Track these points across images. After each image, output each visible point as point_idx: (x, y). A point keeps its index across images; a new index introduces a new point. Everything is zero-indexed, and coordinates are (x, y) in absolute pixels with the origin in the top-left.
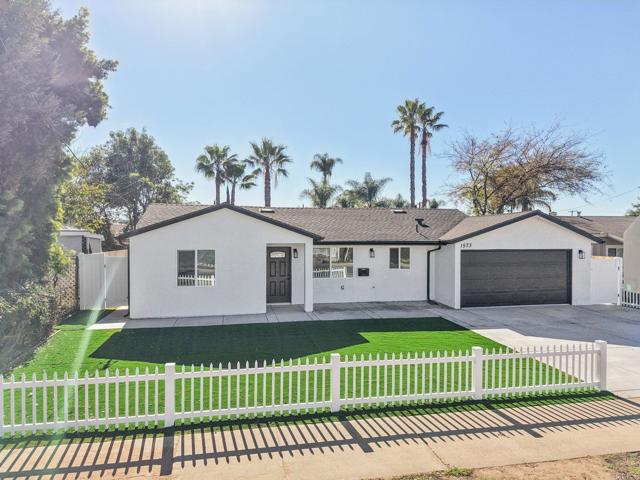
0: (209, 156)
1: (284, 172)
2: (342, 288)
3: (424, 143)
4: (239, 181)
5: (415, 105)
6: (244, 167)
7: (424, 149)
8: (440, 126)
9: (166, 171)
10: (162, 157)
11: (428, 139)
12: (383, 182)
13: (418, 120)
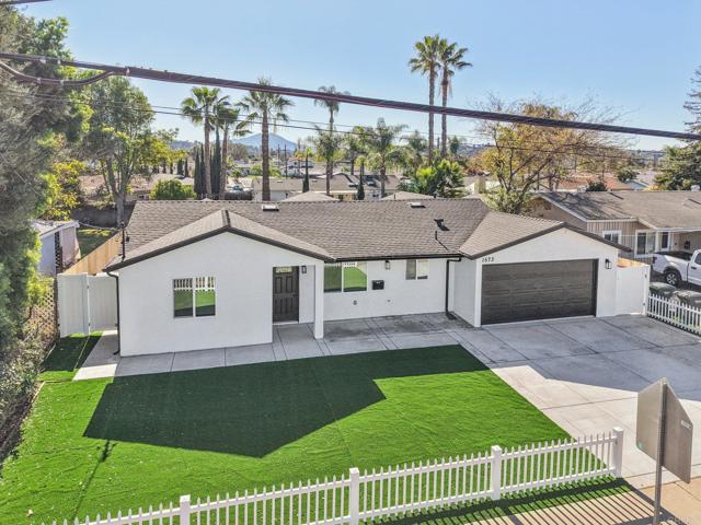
0: (196, 99)
1: (284, 116)
2: (355, 303)
3: (445, 83)
4: (232, 128)
5: (435, 43)
6: (237, 112)
7: (445, 90)
8: (463, 64)
9: (145, 115)
10: (141, 99)
11: (449, 78)
12: (398, 129)
13: (438, 56)
